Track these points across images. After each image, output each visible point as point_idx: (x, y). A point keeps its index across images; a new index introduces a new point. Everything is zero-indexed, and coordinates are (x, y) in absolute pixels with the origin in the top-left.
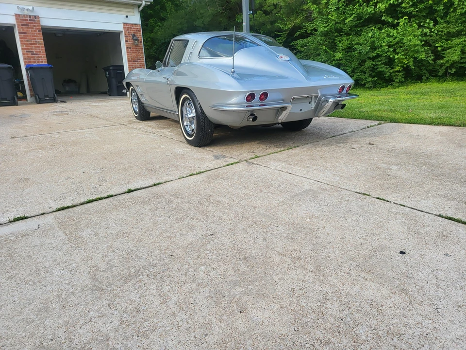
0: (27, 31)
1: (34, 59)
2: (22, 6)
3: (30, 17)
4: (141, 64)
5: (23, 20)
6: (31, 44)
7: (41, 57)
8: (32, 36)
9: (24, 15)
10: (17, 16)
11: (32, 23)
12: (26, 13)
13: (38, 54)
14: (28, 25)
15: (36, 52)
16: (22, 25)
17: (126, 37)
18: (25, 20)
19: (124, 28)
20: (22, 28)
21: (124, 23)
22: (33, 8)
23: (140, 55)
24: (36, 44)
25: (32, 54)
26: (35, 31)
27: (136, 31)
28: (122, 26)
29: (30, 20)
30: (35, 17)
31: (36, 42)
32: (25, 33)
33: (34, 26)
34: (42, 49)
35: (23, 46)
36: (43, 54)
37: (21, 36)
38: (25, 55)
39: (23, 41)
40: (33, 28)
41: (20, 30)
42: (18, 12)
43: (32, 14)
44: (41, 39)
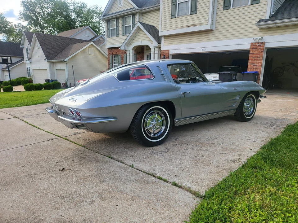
0: (255, 52)
1: (254, 68)
2: (256, 38)
3: (259, 43)
5: (254, 46)
6: (254, 59)
7: (258, 67)
8: (257, 55)
9: (256, 43)
10: (252, 44)
12: (257, 41)
13: (256, 65)
14: (256, 49)
15: (256, 64)
16: (253, 49)
18: (256, 45)
20: (253, 50)
22: (262, 38)
24: (257, 59)
25: (253, 65)
26: (259, 51)
29: (258, 45)
30: (262, 43)
31: (258, 58)
32: (253, 53)
33: (260, 48)
34: (260, 62)
35: (250, 61)
36: (260, 65)
37: (250, 55)
38: (250, 66)
39: (250, 58)
40: (258, 50)
41: (251, 52)
42: (253, 42)
43: (260, 41)
44: (261, 56)
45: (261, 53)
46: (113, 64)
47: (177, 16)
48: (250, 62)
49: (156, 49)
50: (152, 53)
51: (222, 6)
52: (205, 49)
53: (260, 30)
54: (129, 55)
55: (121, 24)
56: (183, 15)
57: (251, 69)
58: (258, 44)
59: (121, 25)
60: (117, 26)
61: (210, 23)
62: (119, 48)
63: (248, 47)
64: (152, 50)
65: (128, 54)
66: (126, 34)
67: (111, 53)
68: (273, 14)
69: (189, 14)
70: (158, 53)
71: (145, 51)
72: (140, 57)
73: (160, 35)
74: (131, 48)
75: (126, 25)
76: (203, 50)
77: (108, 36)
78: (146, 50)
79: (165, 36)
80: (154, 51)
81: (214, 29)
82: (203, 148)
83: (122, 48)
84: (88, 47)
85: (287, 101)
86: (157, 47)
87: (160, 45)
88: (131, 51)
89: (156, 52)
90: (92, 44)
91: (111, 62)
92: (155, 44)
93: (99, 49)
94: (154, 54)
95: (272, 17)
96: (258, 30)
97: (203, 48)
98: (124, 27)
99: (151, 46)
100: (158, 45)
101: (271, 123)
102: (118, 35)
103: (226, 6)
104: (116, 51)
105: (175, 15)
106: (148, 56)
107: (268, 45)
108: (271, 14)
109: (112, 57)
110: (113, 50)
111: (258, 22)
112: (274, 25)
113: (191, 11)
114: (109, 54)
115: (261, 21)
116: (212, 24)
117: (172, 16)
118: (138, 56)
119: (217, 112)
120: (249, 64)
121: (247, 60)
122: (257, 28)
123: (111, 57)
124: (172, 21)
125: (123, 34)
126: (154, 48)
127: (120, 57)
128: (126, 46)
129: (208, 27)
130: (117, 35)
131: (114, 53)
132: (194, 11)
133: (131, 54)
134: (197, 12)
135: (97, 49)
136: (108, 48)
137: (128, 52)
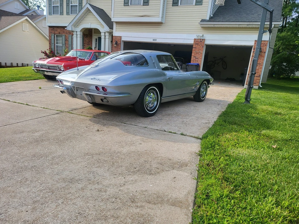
0: (197, 47)
1: (196, 61)
2: (199, 35)
3: (200, 39)
4: (260, 67)
5: (197, 41)
6: (196, 53)
8: (198, 49)
9: (198, 39)
10: (195, 39)
11: (200, 43)
12: (199, 38)
13: (198, 58)
14: (198, 44)
15: (198, 57)
16: (196, 44)
17: (254, 49)
18: (198, 41)
19: (255, 43)
21: (255, 41)
22: (203, 35)
23: (261, 61)
25: (196, 58)
26: (201, 47)
27: (263, 45)
28: (254, 42)
30: (203, 39)
31: (199, 52)
32: (196, 48)
33: (201, 44)
34: (201, 56)
35: (193, 54)
36: (201, 59)
37: (194, 49)
38: (193, 58)
39: (193, 52)
40: (200, 45)
41: (194, 46)
42: (196, 38)
43: (202, 38)
44: (202, 51)
45: (202, 48)
46: (56, 45)
47: (130, 5)
48: (193, 56)
49: (107, 34)
50: (103, 37)
51: (172, 2)
52: (156, 40)
53: (202, 29)
54: (77, 37)
55: (66, 2)
56: (135, 4)
57: (193, 61)
58: (200, 41)
59: (66, 4)
60: (60, 4)
61: (161, 16)
62: (66, 28)
63: (191, 42)
64: (102, 34)
65: (75, 36)
66: (71, 13)
67: (53, 31)
68: (212, 16)
69: (142, 4)
70: (109, 38)
71: (93, 34)
72: (87, 40)
73: (112, 21)
74: (79, 29)
75: (71, 4)
76: (153, 40)
77: (50, 14)
78: (95, 33)
79: (117, 23)
80: (105, 36)
81: (164, 22)
82: (184, 117)
83: (69, 28)
84: (22, 22)
85: (221, 88)
86: (108, 32)
87: (111, 30)
88: (79, 33)
89: (107, 37)
90: (26, 20)
91: (53, 42)
92: (107, 29)
93: (35, 25)
94: (105, 38)
95: (211, 19)
96: (200, 28)
97: (153, 39)
98: (69, 6)
99: (101, 30)
100: (110, 30)
101: (218, 103)
102: (62, 13)
103: (175, 3)
104: (59, 30)
105: (128, 3)
106: (96, 39)
107: (208, 42)
108: (210, 15)
109: (55, 37)
110: (55, 28)
111: (201, 21)
112: (212, 26)
113: (144, 2)
114: (50, 33)
115: (203, 21)
116: (162, 17)
117: (124, 3)
118: (85, 38)
119: (185, 94)
120: (192, 57)
121: (191, 53)
122: (199, 26)
123: (53, 37)
124: (124, 9)
125: (68, 13)
126: (105, 33)
127: (64, 37)
128: (73, 27)
129: (158, 20)
130: (60, 13)
131: (56, 32)
132: (146, 2)
133: (79, 36)
134: (150, 4)
135: (32, 25)
136: (49, 26)
137: (75, 33)
